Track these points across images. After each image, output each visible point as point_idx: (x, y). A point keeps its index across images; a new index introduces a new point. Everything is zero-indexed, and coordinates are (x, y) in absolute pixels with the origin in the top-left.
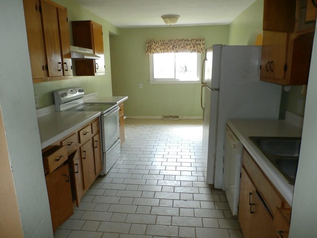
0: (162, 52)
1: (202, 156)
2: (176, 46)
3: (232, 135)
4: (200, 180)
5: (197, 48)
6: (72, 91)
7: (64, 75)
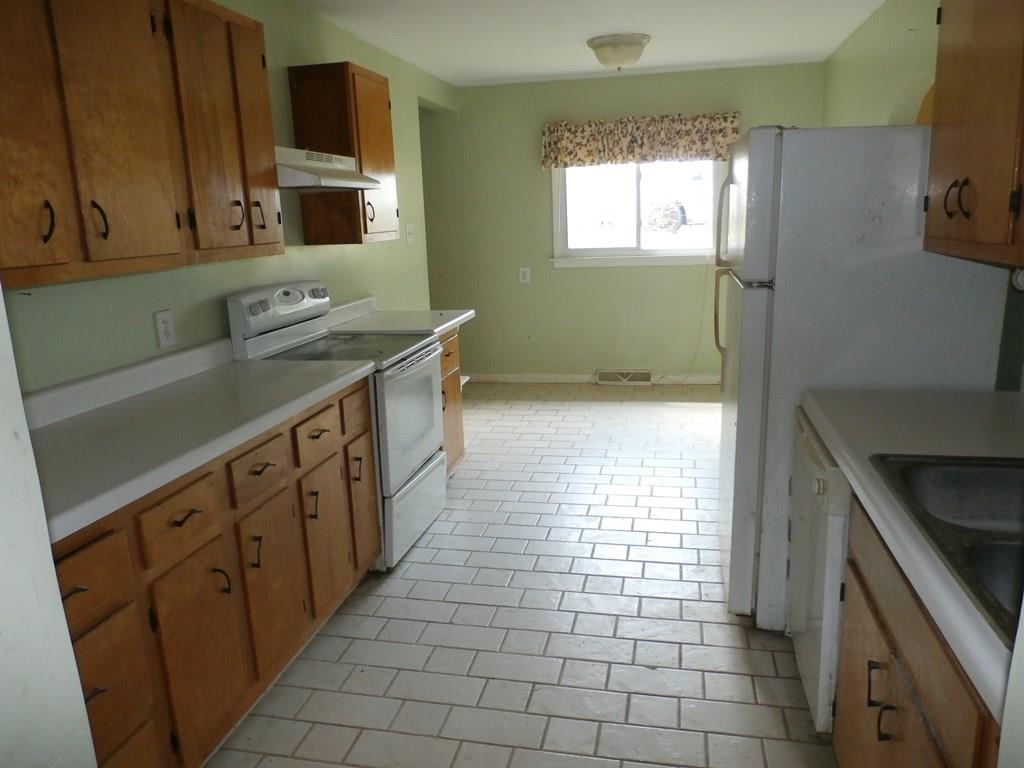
0: (593, 161)
1: (718, 510)
2: (642, 138)
3: (816, 445)
4: (707, 595)
5: (714, 144)
6: (286, 294)
7: (252, 242)
